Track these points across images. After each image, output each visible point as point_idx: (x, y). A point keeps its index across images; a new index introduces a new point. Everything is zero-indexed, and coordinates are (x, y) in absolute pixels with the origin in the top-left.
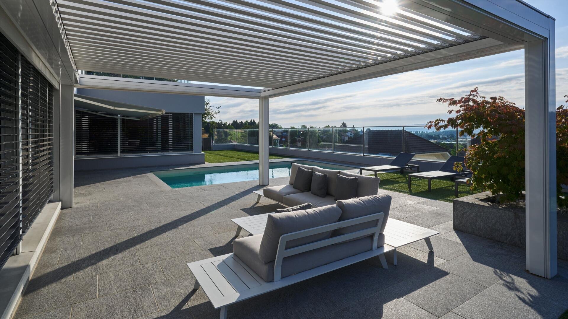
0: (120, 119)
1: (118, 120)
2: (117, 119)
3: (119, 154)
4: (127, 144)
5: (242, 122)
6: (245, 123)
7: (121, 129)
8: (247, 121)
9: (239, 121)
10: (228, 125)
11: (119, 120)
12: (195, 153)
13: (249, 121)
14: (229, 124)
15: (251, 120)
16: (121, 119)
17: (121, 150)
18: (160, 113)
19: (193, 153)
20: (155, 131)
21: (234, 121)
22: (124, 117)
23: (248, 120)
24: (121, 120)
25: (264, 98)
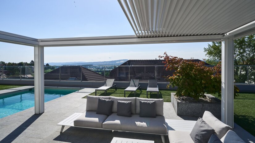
25: (40, 47)
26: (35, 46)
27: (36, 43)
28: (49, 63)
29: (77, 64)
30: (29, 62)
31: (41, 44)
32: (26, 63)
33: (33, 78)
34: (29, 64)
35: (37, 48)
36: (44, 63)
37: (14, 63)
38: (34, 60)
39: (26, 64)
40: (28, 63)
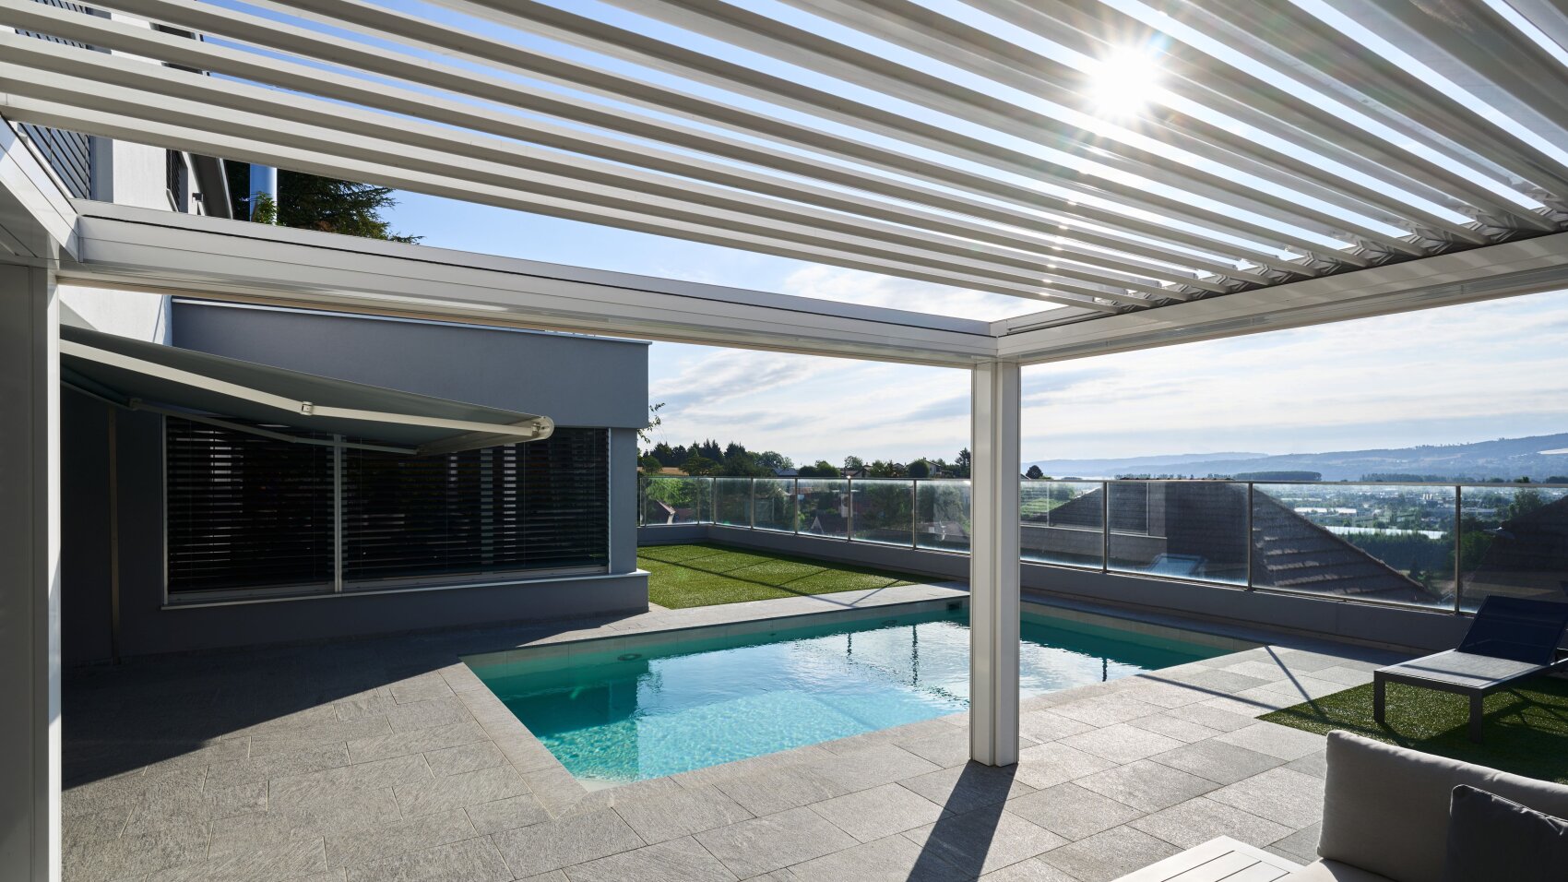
0: (342, 449)
1: (332, 453)
2: (328, 449)
3: (338, 583)
4: (366, 524)
5: (681, 447)
6: (691, 450)
7: (345, 472)
8: (695, 445)
9: (672, 445)
10: (642, 455)
11: (335, 453)
12: (612, 573)
13: (701, 446)
14: (647, 452)
15: (708, 443)
16: (345, 451)
17: (343, 544)
18: (524, 432)
19: (607, 573)
20: (453, 479)
21: (660, 445)
22: (356, 440)
23: (697, 443)
24: (343, 453)
25: (1000, 365)
26: (974, 367)
27: (983, 344)
28: (1044, 463)
29: (1207, 464)
30: (951, 460)
31: (1007, 347)
32: (941, 462)
33: (965, 544)
34: (951, 468)
35: (985, 377)
36: (1023, 460)
37: (894, 463)
38: (969, 450)
39: (938, 469)
40: (948, 463)
